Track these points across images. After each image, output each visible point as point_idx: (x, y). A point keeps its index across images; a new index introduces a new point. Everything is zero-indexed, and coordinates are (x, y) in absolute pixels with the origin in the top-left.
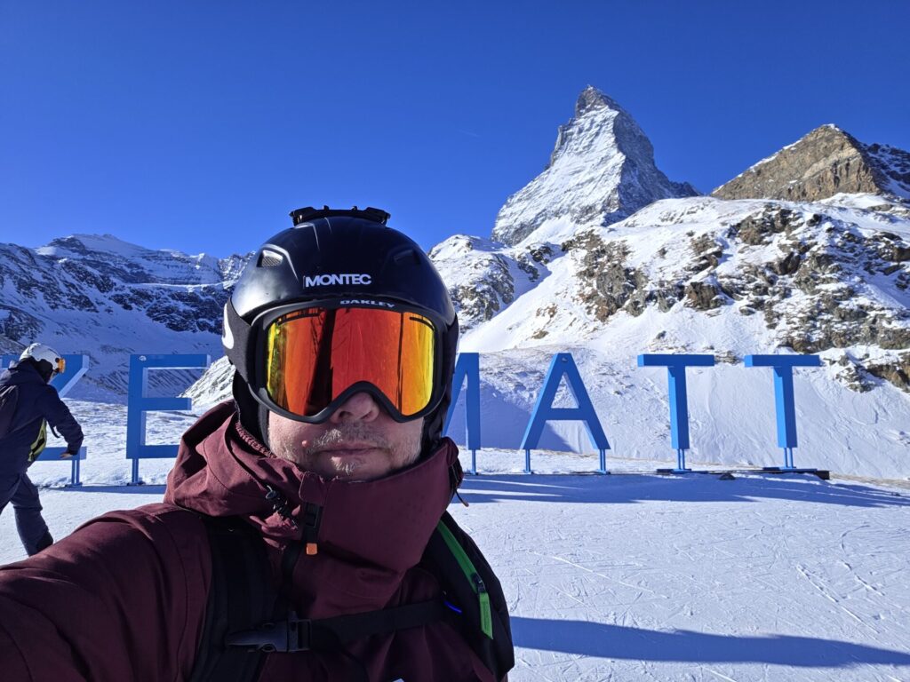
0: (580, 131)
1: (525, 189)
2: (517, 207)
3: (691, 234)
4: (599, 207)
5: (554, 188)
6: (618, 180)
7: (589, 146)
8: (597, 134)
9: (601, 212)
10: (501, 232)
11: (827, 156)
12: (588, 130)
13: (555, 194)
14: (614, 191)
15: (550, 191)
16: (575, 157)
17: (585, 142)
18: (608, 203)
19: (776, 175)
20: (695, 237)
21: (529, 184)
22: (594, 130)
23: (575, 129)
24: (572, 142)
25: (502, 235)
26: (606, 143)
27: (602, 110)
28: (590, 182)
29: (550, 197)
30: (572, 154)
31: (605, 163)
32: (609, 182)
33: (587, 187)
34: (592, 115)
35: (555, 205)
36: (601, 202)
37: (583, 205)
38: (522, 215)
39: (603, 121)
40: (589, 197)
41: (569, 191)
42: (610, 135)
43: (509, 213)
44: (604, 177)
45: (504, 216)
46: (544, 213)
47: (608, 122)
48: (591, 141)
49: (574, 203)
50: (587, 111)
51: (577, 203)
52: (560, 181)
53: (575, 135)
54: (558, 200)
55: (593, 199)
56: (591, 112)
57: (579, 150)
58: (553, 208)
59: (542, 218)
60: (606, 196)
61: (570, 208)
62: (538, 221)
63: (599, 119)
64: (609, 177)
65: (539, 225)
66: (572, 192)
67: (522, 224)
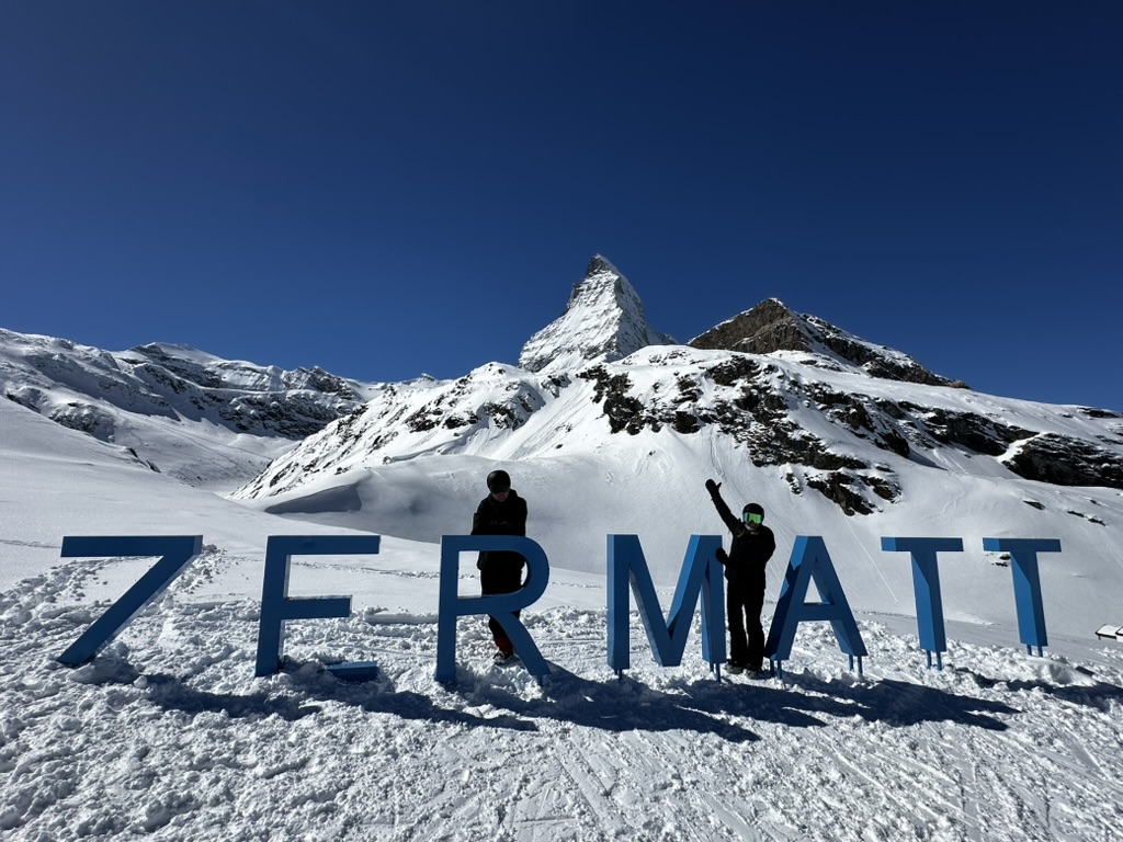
0: (589, 289)
1: (545, 330)
2: (538, 343)
3: (676, 375)
4: (601, 348)
5: (567, 330)
6: (616, 328)
7: (595, 301)
8: (601, 292)
9: (603, 352)
10: (525, 362)
11: (771, 322)
12: (595, 288)
13: (567, 335)
14: (613, 337)
15: (563, 333)
16: (584, 307)
17: (593, 297)
18: (608, 345)
19: (735, 333)
20: (680, 376)
21: (548, 327)
22: (599, 290)
23: (585, 287)
24: (583, 297)
25: (526, 365)
26: (609, 299)
27: (607, 274)
28: (595, 328)
29: (564, 337)
30: (582, 305)
31: (607, 315)
32: (609, 329)
33: (593, 332)
34: (598, 278)
35: (568, 344)
36: (603, 344)
37: (590, 345)
38: (542, 350)
39: (606, 283)
40: (595, 339)
41: (579, 333)
42: (611, 294)
43: (531, 348)
44: (606, 325)
45: (528, 350)
46: (559, 349)
47: (611, 283)
48: (597, 297)
49: (582, 344)
50: (595, 274)
51: (585, 344)
52: (572, 325)
53: (585, 291)
54: (571, 341)
55: (597, 342)
56: (598, 275)
57: (588, 303)
58: (566, 346)
59: (557, 353)
60: (607, 339)
61: (579, 347)
62: (554, 355)
63: (604, 280)
64: (610, 325)
65: (555, 358)
66: (581, 335)
67: (542, 357)
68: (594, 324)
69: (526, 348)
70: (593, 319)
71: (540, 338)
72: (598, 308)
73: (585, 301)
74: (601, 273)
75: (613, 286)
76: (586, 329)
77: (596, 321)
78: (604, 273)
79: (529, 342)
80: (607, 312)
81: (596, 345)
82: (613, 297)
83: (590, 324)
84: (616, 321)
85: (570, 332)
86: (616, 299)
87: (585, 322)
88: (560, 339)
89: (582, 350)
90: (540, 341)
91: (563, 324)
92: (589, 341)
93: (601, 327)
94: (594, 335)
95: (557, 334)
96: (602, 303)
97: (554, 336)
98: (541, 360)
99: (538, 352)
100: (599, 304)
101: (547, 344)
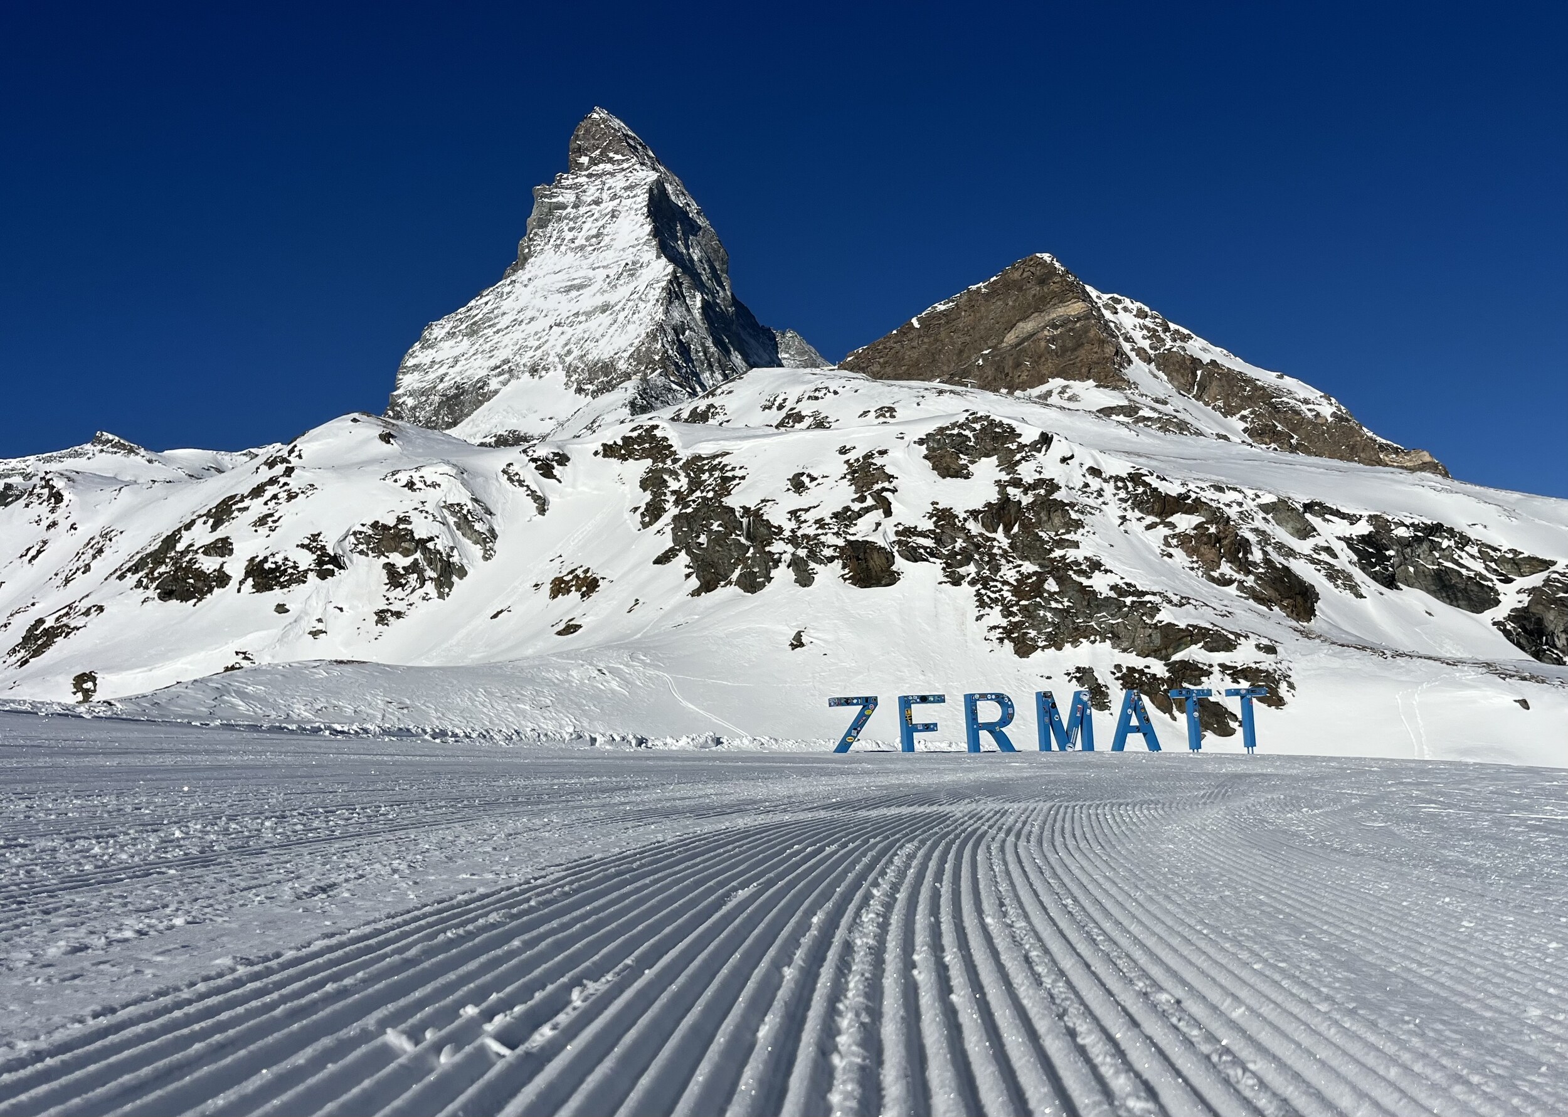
1: (462, 312)
2: (446, 349)
3: (843, 451)
4: (622, 366)
5: (529, 314)
6: (659, 313)
9: (627, 376)
10: (410, 402)
13: (529, 329)
14: (651, 335)
15: (515, 322)
16: (570, 254)
17: (590, 227)
18: (641, 358)
20: (851, 457)
21: (472, 303)
23: (569, 197)
24: (564, 225)
25: (414, 408)
26: (634, 235)
27: (625, 165)
28: (603, 311)
29: (517, 334)
30: (563, 248)
31: (632, 275)
32: (641, 315)
33: (598, 321)
34: (604, 173)
35: (531, 353)
36: (626, 355)
37: (590, 357)
38: (458, 368)
39: (626, 189)
40: (602, 342)
41: (559, 325)
42: (641, 219)
43: (428, 361)
44: (630, 304)
45: (416, 367)
46: (506, 367)
47: (638, 191)
48: (603, 226)
49: (569, 352)
50: (594, 162)
51: (576, 353)
52: (539, 302)
53: (569, 210)
54: (537, 343)
55: (610, 348)
56: (602, 166)
57: (578, 243)
58: (526, 359)
59: (502, 378)
60: (636, 342)
61: (563, 362)
62: (494, 384)
63: (618, 183)
64: (642, 305)
65: (496, 392)
66: (565, 328)
67: (458, 388)
68: (599, 301)
69: (410, 362)
70: (594, 288)
71: (451, 335)
72: (609, 256)
73: (569, 236)
74: (611, 161)
75: (643, 198)
76: (577, 314)
77: (603, 292)
78: (619, 162)
79: (417, 346)
80: (632, 270)
81: (606, 357)
82: (648, 228)
83: (588, 300)
84: (656, 292)
85: (532, 319)
86: (656, 233)
87: (574, 293)
88: (506, 340)
89: (569, 371)
90: (452, 342)
91: (513, 297)
92: (589, 345)
93: (617, 308)
94: (601, 330)
95: (498, 327)
96: (617, 245)
97: (489, 332)
98: (456, 396)
99: (446, 374)
100: (608, 247)
101: (472, 351)
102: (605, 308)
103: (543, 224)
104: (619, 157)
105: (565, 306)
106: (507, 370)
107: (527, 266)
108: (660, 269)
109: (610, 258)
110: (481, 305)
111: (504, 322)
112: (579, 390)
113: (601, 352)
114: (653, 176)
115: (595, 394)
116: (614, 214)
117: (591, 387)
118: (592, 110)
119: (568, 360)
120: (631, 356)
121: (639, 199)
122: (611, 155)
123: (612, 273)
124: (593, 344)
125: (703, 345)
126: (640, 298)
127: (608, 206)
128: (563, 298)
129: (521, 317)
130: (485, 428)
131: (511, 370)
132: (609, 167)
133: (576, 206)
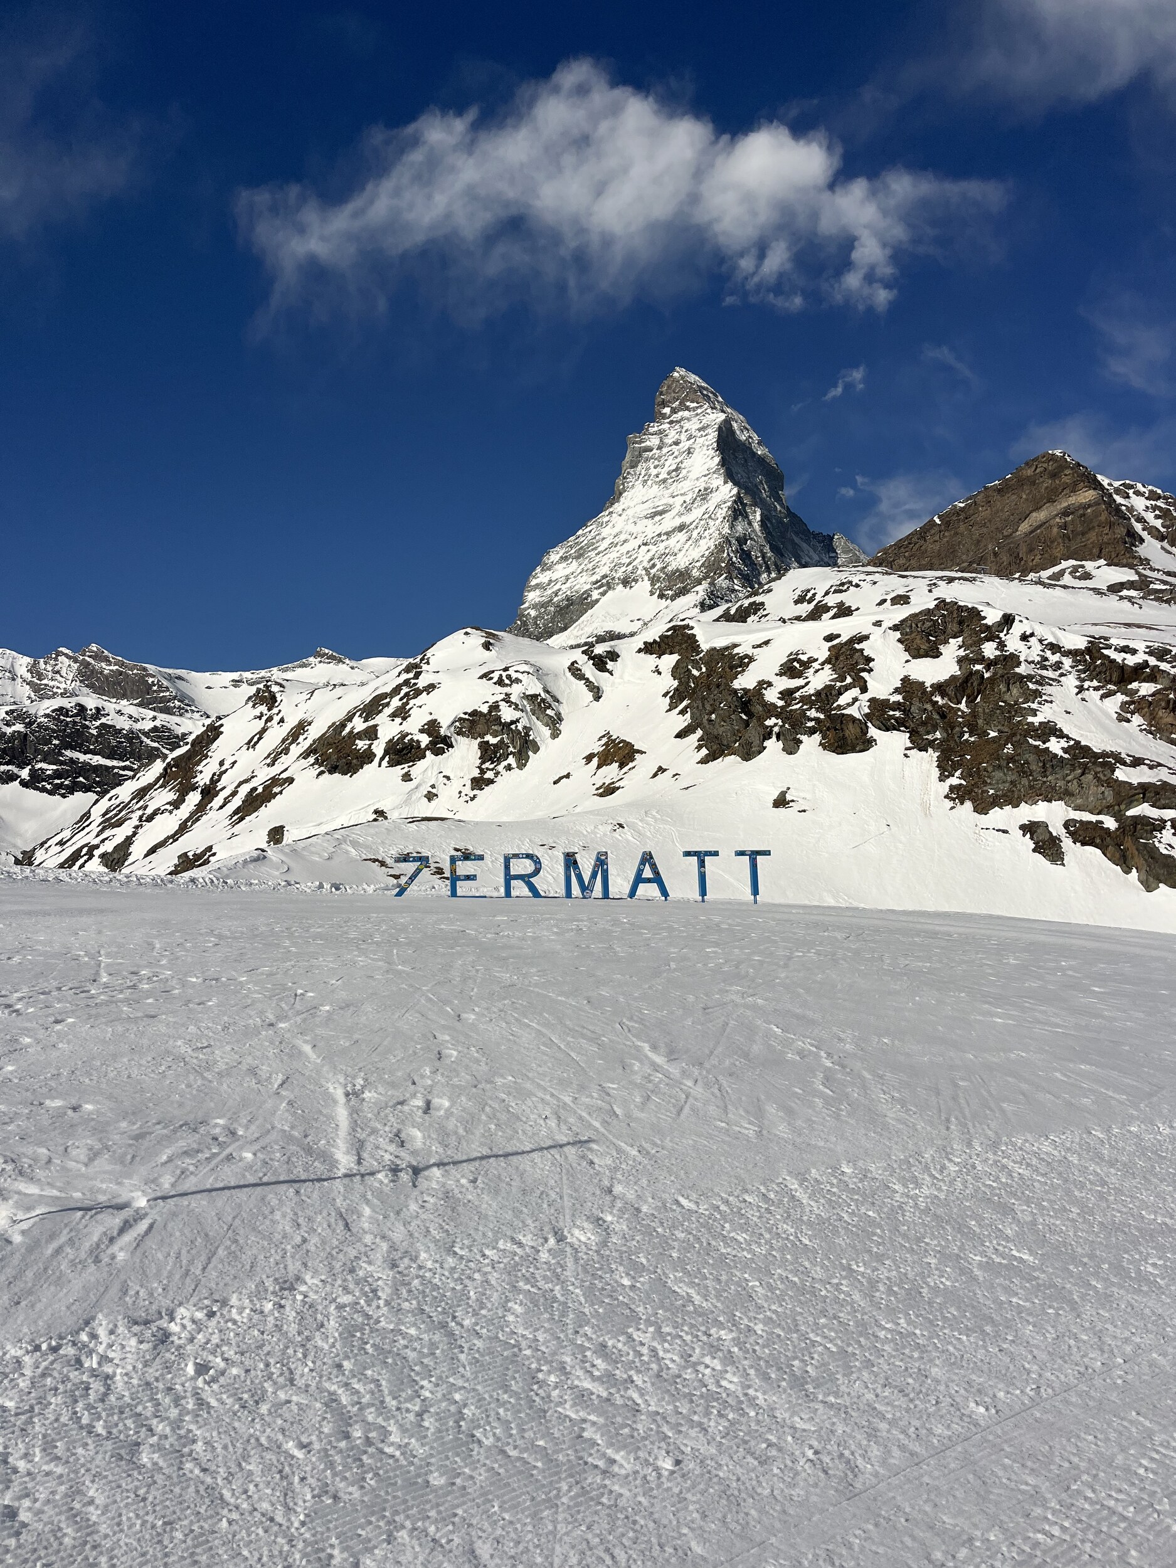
0: (662, 444)
1: (572, 540)
2: (561, 571)
3: (829, 639)
4: (696, 573)
6: (725, 528)
8: (691, 451)
9: (697, 582)
11: (1052, 500)
12: (676, 443)
13: (623, 549)
14: (719, 547)
16: (655, 487)
17: (671, 464)
18: (712, 567)
20: (836, 643)
21: (580, 532)
22: (686, 443)
23: (654, 441)
24: (651, 464)
25: (535, 618)
26: (706, 466)
27: (699, 411)
28: (680, 531)
29: (613, 555)
30: (649, 482)
31: (704, 499)
32: (711, 531)
33: (676, 539)
34: (682, 419)
35: (623, 569)
36: (699, 564)
37: (670, 568)
38: (568, 585)
39: (699, 430)
40: (680, 556)
41: (645, 544)
42: (711, 452)
43: (546, 580)
44: (702, 522)
45: (537, 586)
46: (604, 581)
47: (709, 430)
48: (681, 462)
49: (654, 566)
50: (674, 411)
51: (659, 566)
52: (631, 528)
53: (655, 451)
54: (628, 561)
55: (686, 559)
56: (681, 413)
57: (661, 477)
58: (620, 574)
59: (601, 590)
60: (707, 553)
61: (648, 574)
62: (595, 595)
63: (693, 425)
64: (711, 523)
65: (597, 601)
66: (651, 547)
67: (568, 600)
68: (677, 522)
69: (534, 582)
70: (674, 512)
71: (564, 559)
72: (685, 486)
73: (654, 472)
74: (688, 409)
75: (713, 436)
76: (659, 535)
77: (680, 514)
78: (695, 409)
79: (539, 569)
80: (704, 495)
81: (682, 566)
82: (717, 460)
83: (669, 522)
84: (723, 512)
85: (625, 541)
86: (723, 463)
87: (658, 518)
88: (605, 559)
90: (564, 565)
91: (610, 525)
92: (670, 558)
93: (692, 527)
94: (679, 546)
95: (599, 549)
96: (693, 476)
97: (592, 554)
98: (567, 606)
99: (559, 590)
100: (685, 478)
101: (579, 570)
102: (681, 528)
103: (634, 466)
104: (695, 405)
105: (651, 529)
106: (605, 583)
107: (622, 499)
108: (727, 492)
109: (688, 486)
110: (586, 534)
111: (604, 545)
112: (661, 596)
113: (680, 562)
114: (722, 417)
115: (673, 598)
116: (689, 452)
117: (670, 593)
118: (674, 370)
119: (653, 571)
120: (703, 565)
121: (710, 437)
122: (688, 404)
123: (688, 498)
124: (672, 558)
125: (761, 551)
126: (710, 517)
127: (685, 445)
128: (649, 522)
129: (616, 540)
130: (589, 630)
131: (608, 583)
132: (686, 414)
133: (660, 448)
